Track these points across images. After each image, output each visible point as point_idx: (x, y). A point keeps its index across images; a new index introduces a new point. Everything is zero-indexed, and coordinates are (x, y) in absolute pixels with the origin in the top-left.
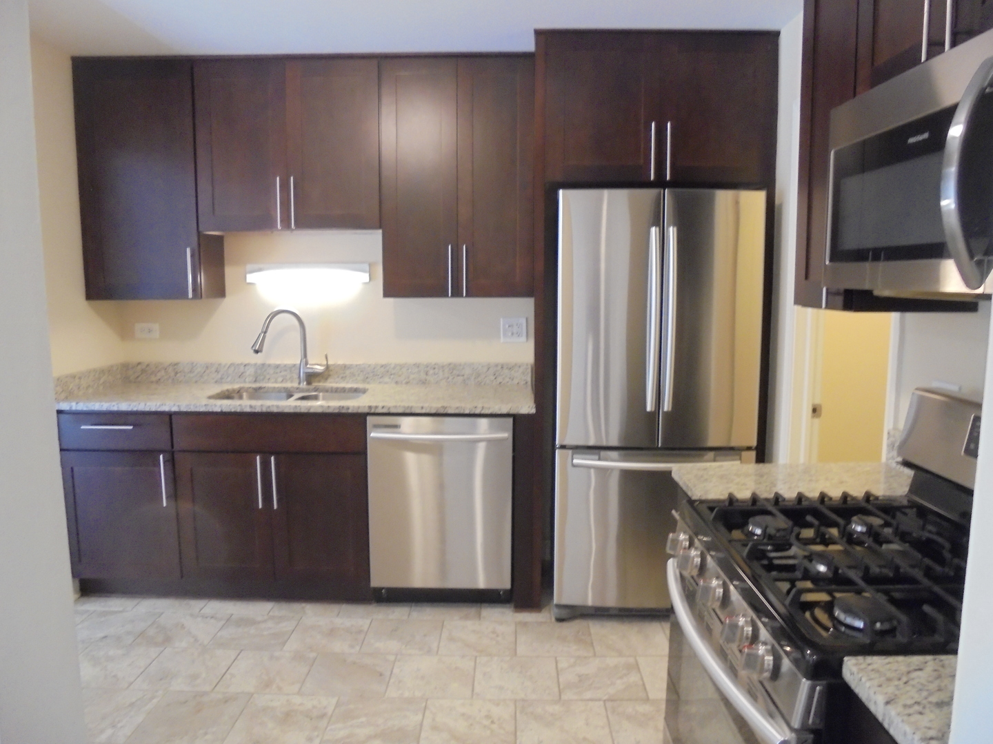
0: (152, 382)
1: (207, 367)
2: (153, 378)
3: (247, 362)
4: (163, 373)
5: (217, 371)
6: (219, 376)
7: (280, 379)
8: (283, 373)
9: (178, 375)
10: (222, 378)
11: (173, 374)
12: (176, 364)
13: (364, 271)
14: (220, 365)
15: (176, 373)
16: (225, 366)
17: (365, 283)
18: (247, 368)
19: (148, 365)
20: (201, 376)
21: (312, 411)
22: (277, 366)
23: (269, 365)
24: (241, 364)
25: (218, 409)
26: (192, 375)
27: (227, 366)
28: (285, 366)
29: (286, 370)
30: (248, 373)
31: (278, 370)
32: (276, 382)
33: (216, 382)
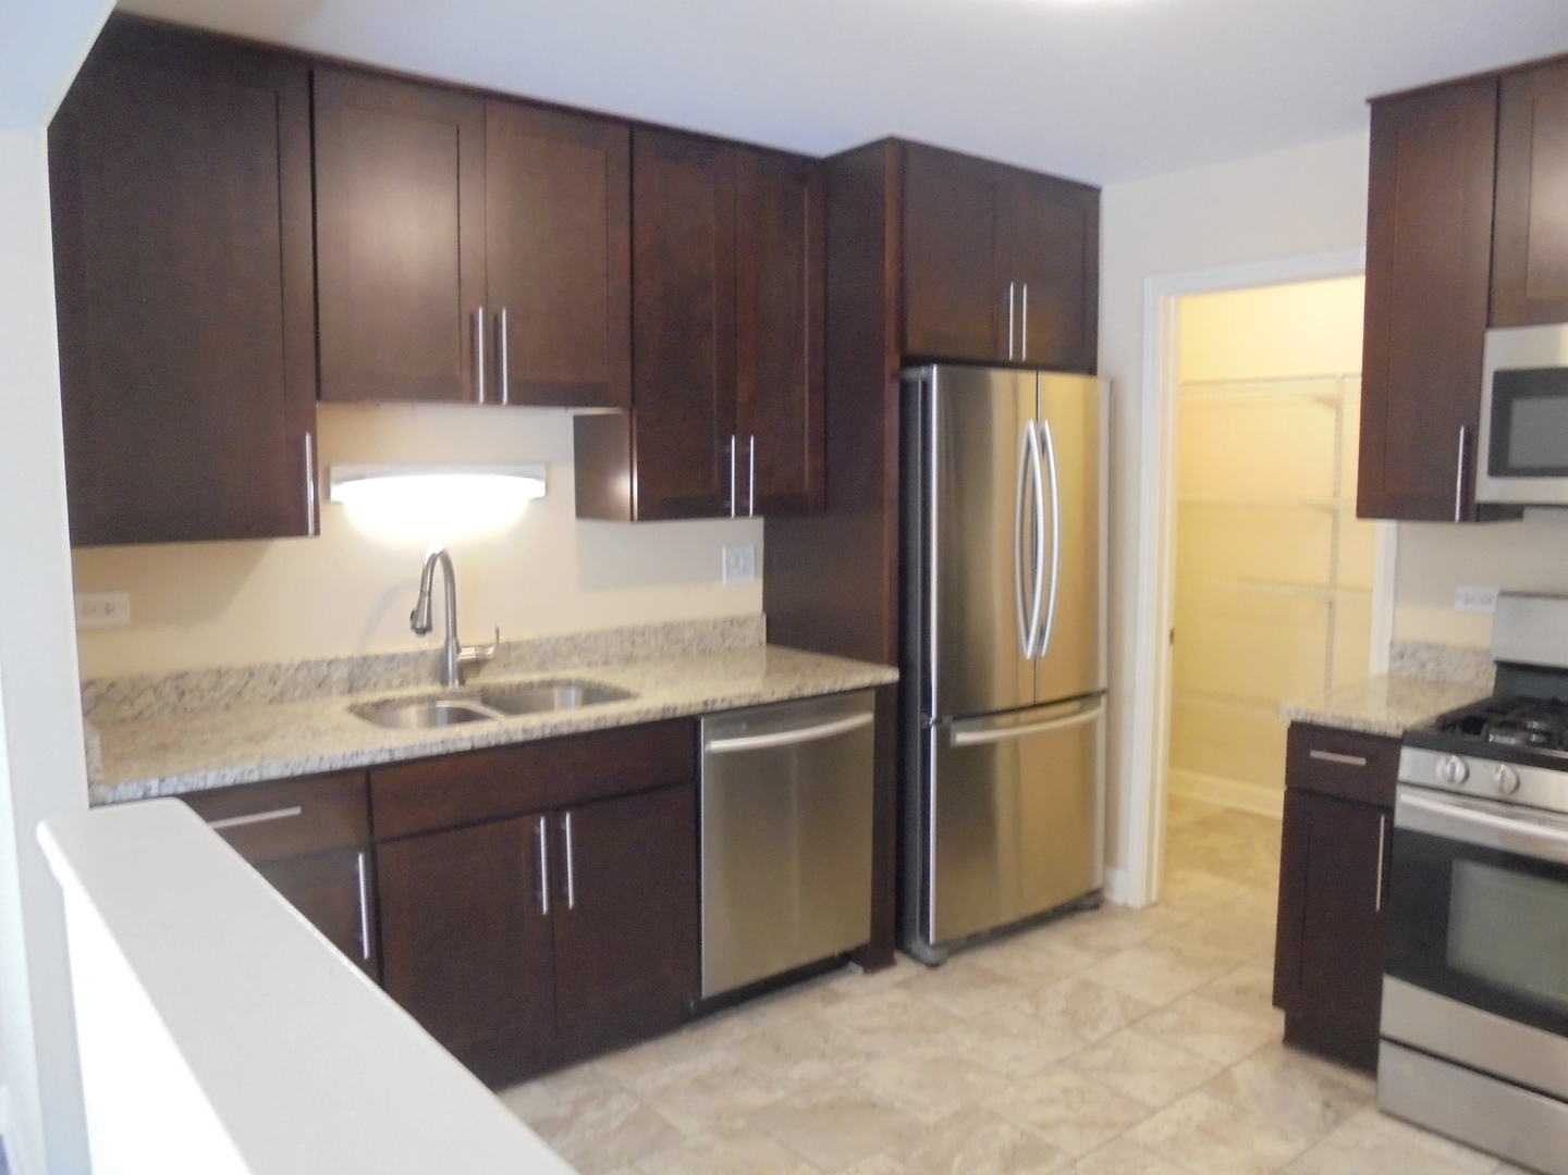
0: (124, 721)
1: (252, 675)
2: (126, 711)
3: (330, 656)
4: (150, 695)
5: (273, 681)
6: (278, 688)
7: (397, 681)
8: (402, 670)
9: (186, 698)
10: (282, 693)
11: (173, 697)
12: (183, 675)
13: (537, 477)
14: (278, 666)
15: (182, 694)
16: (288, 669)
17: (537, 500)
18: (333, 667)
19: (112, 685)
20: (239, 694)
21: (624, 722)
22: (392, 658)
23: (377, 657)
24: (323, 661)
25: (465, 745)
26: (217, 694)
27: (292, 671)
28: (407, 655)
29: (408, 664)
30: (335, 677)
31: (394, 665)
32: (389, 686)
33: (271, 702)
